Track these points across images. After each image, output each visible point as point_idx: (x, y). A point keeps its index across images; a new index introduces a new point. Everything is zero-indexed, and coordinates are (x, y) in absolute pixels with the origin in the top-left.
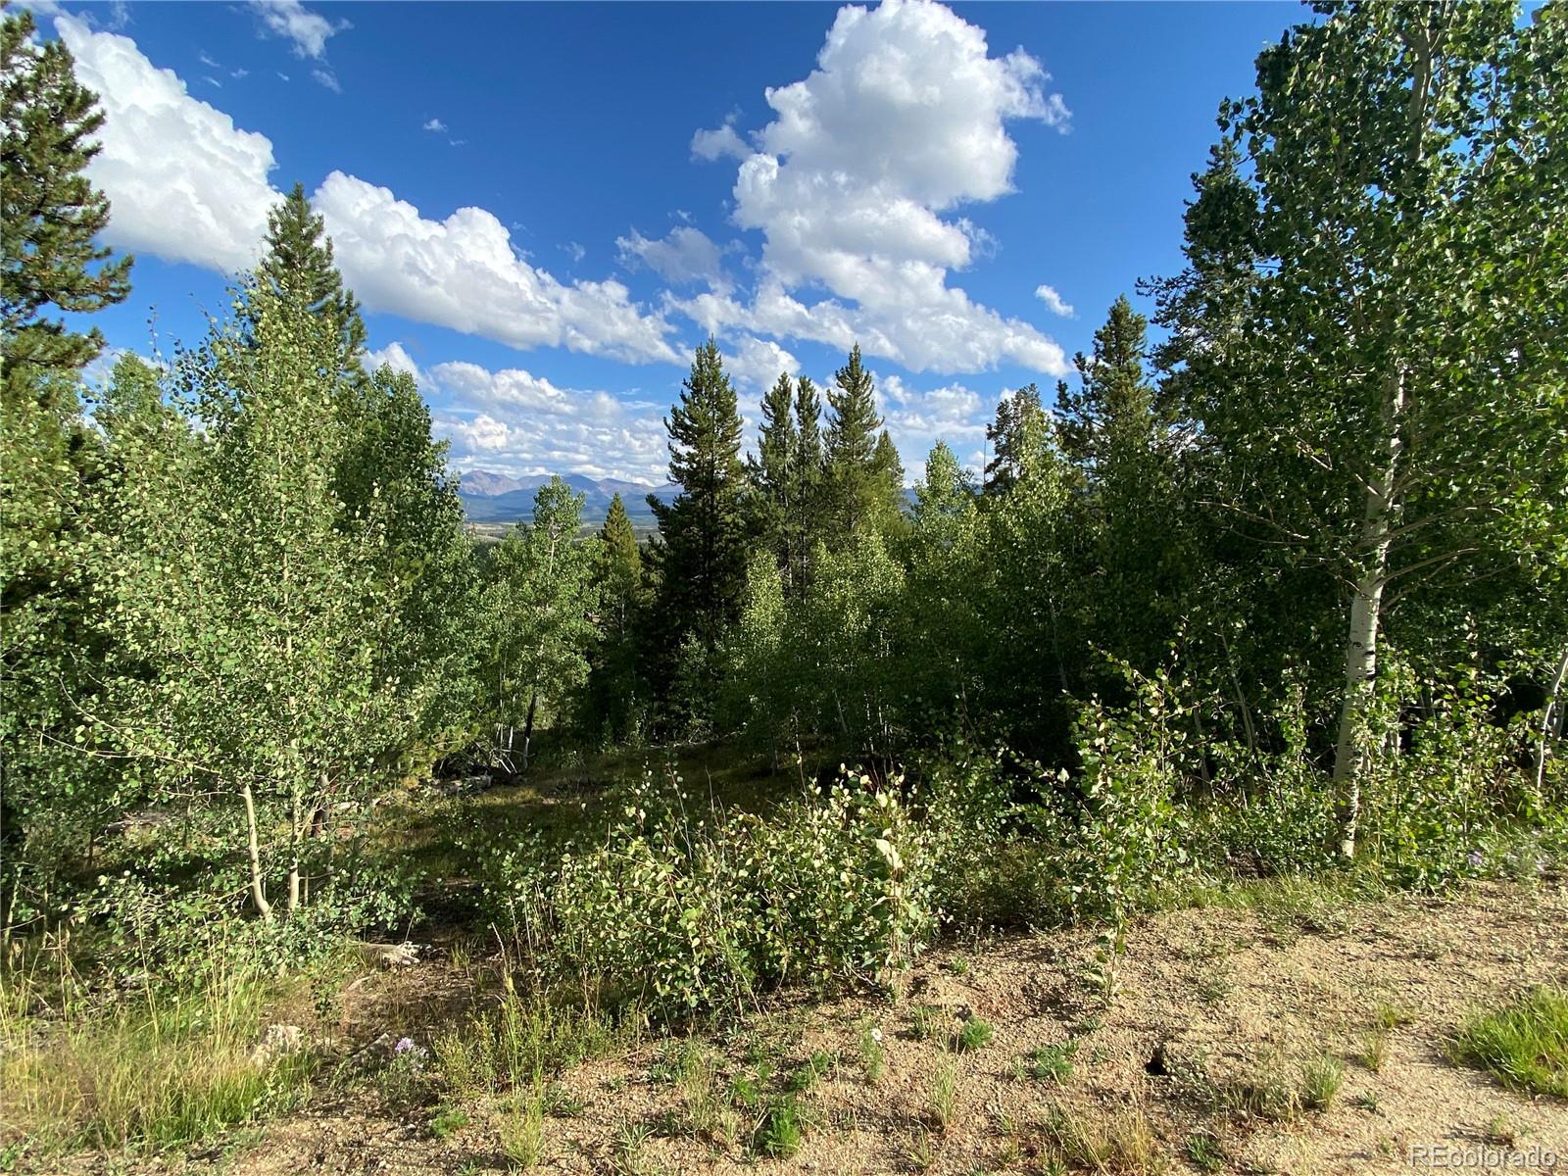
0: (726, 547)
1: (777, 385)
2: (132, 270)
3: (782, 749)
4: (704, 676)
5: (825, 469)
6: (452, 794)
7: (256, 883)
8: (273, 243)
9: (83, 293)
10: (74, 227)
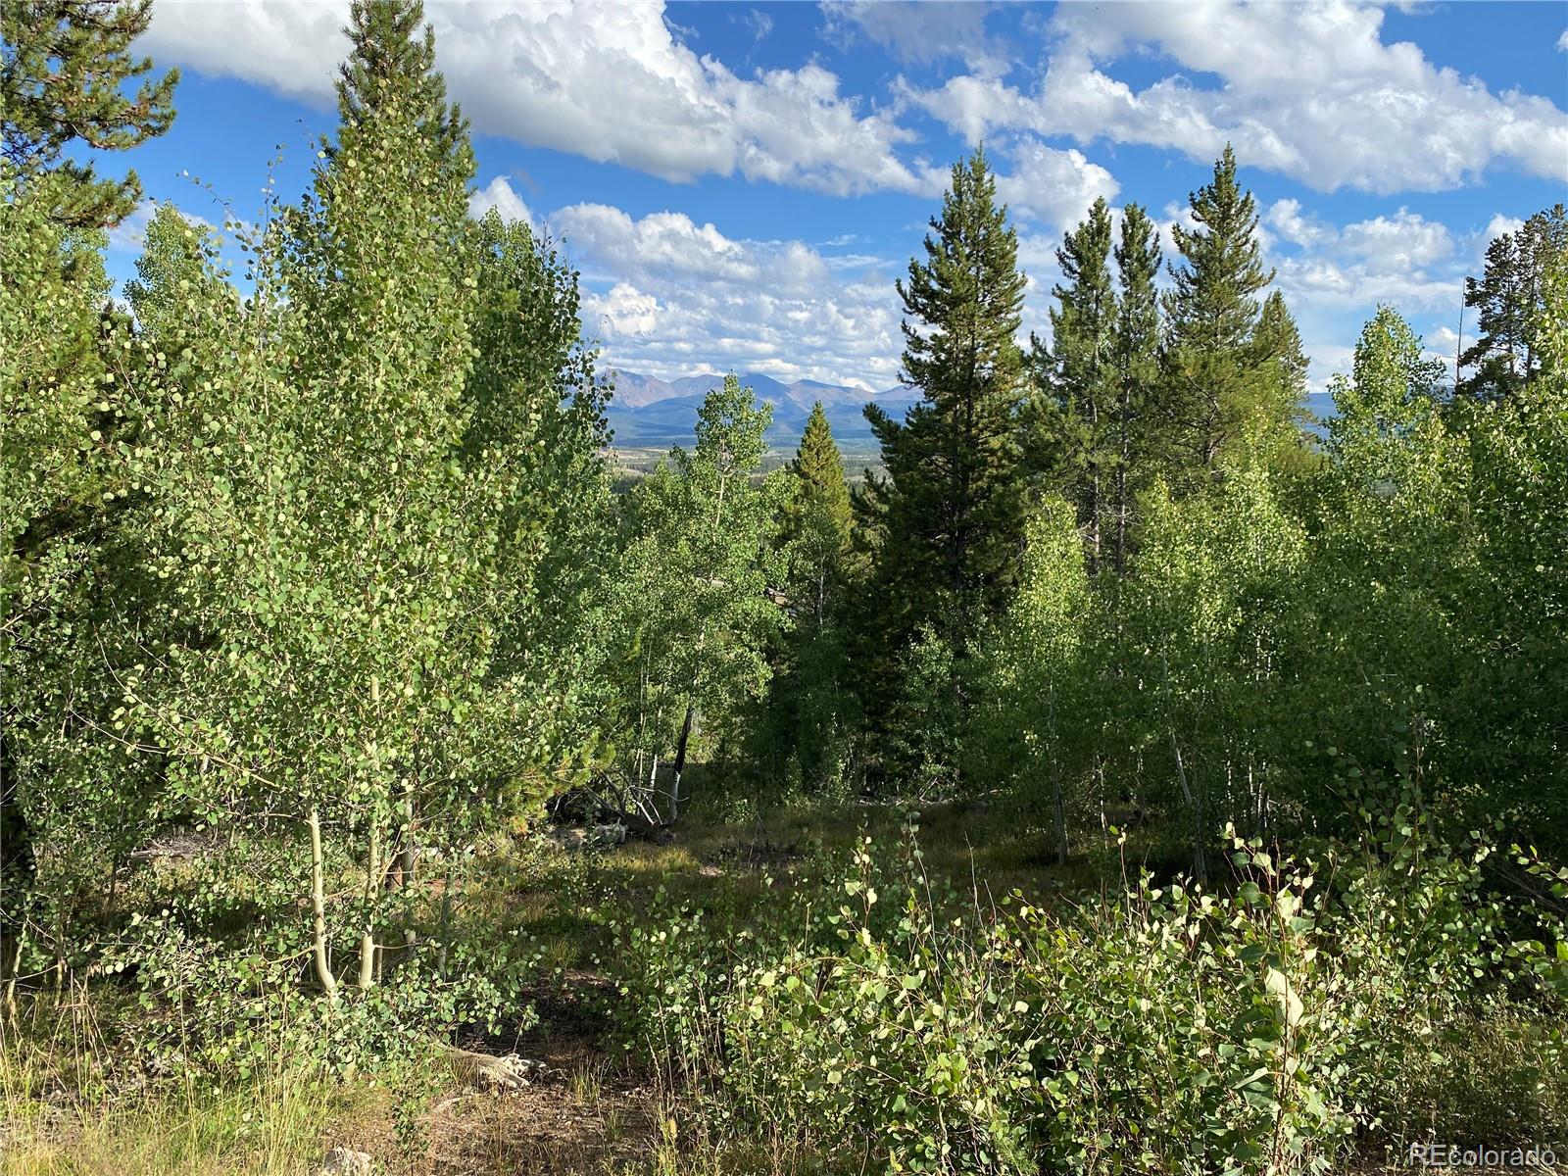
0: (990, 489)
1: (1086, 219)
2: (176, 89)
3: (1076, 823)
4: (946, 695)
5: (1164, 358)
6: (572, 848)
7: (320, 947)
8: (356, 39)
9: (119, 123)
10: (108, 32)
